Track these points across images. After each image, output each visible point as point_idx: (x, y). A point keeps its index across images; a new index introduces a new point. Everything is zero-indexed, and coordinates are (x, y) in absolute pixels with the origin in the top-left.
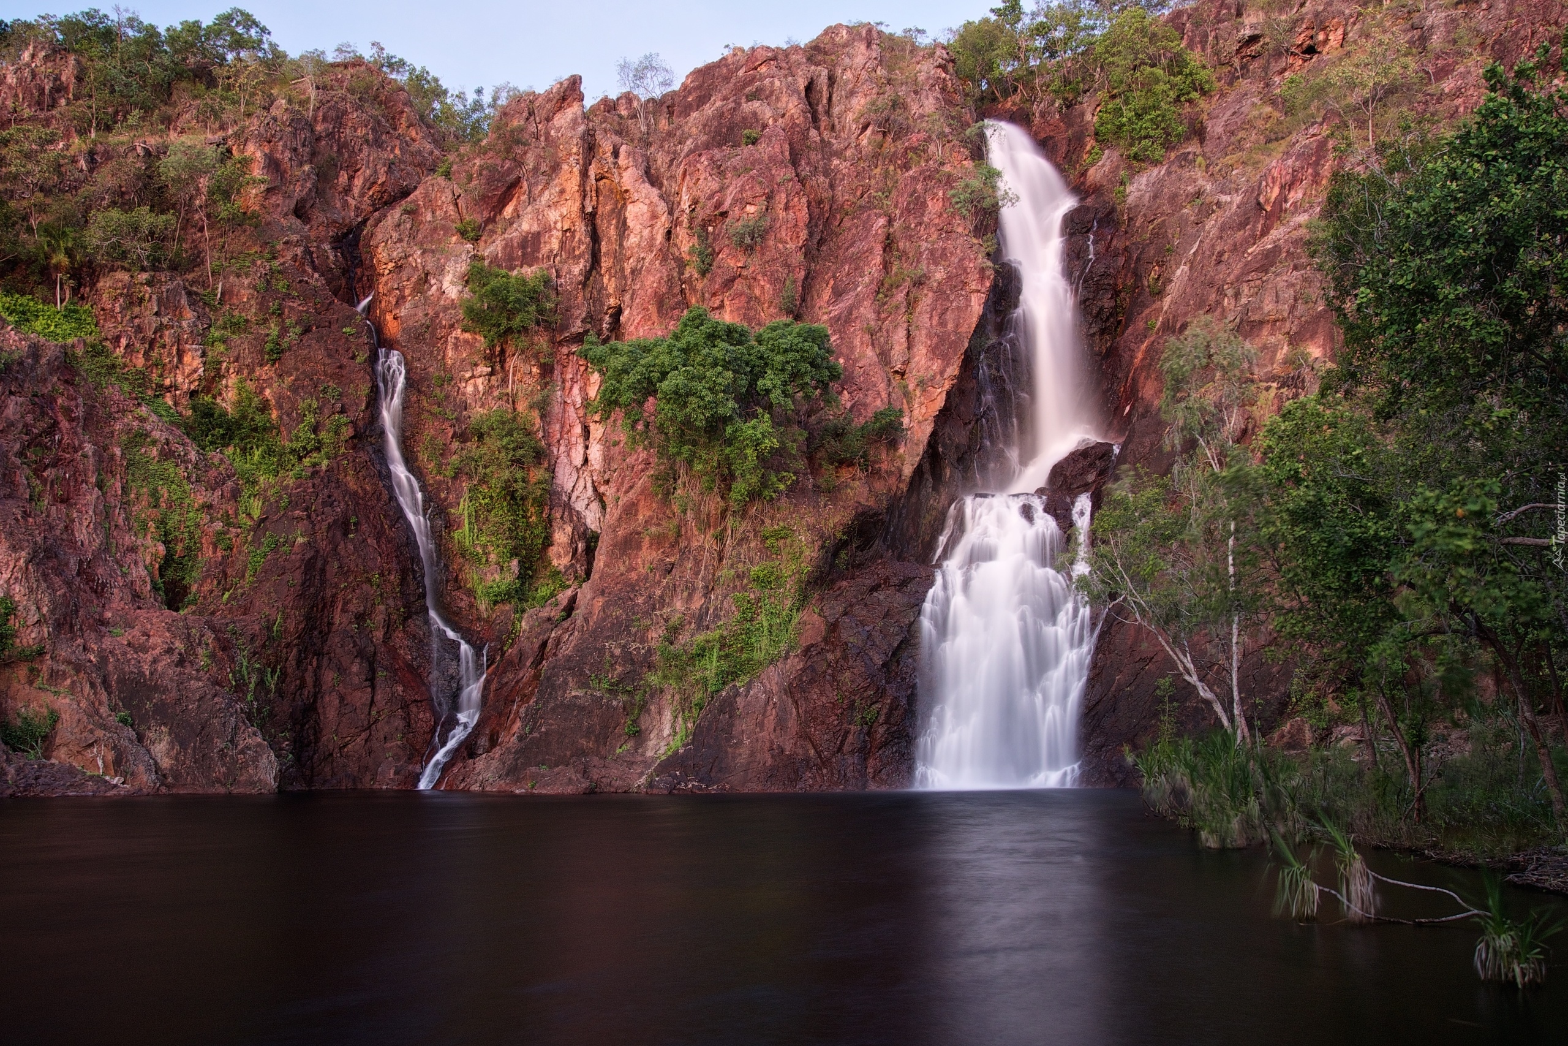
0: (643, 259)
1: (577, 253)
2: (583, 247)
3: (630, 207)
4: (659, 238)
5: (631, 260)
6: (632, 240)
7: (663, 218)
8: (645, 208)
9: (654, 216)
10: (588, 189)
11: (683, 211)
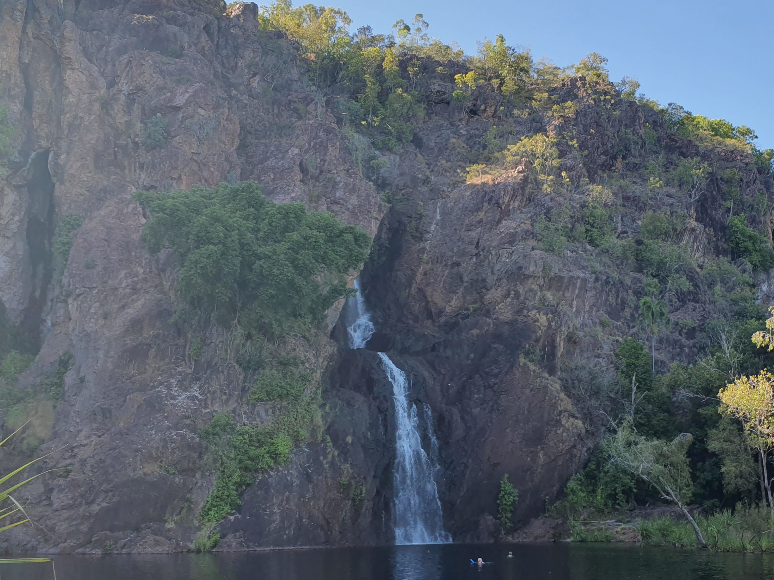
0: (81, 118)
1: (13, 93)
2: (18, 90)
3: (69, 72)
4: (96, 107)
5: (68, 115)
6: (71, 99)
7: (102, 92)
8: (84, 78)
9: (93, 86)
10: (25, 43)
11: (121, 91)
